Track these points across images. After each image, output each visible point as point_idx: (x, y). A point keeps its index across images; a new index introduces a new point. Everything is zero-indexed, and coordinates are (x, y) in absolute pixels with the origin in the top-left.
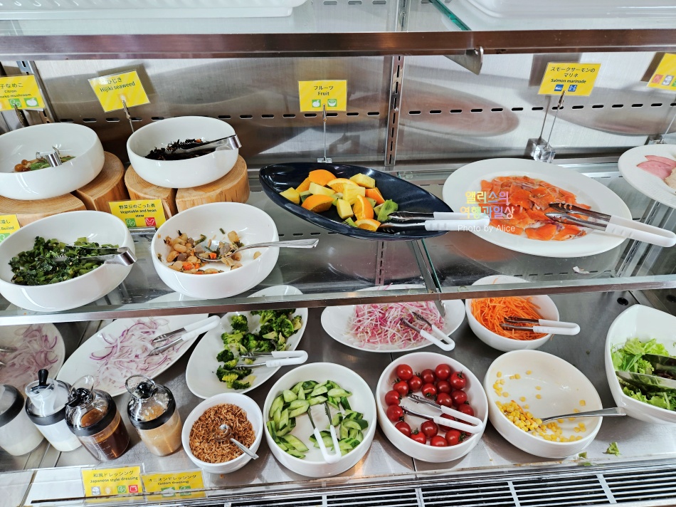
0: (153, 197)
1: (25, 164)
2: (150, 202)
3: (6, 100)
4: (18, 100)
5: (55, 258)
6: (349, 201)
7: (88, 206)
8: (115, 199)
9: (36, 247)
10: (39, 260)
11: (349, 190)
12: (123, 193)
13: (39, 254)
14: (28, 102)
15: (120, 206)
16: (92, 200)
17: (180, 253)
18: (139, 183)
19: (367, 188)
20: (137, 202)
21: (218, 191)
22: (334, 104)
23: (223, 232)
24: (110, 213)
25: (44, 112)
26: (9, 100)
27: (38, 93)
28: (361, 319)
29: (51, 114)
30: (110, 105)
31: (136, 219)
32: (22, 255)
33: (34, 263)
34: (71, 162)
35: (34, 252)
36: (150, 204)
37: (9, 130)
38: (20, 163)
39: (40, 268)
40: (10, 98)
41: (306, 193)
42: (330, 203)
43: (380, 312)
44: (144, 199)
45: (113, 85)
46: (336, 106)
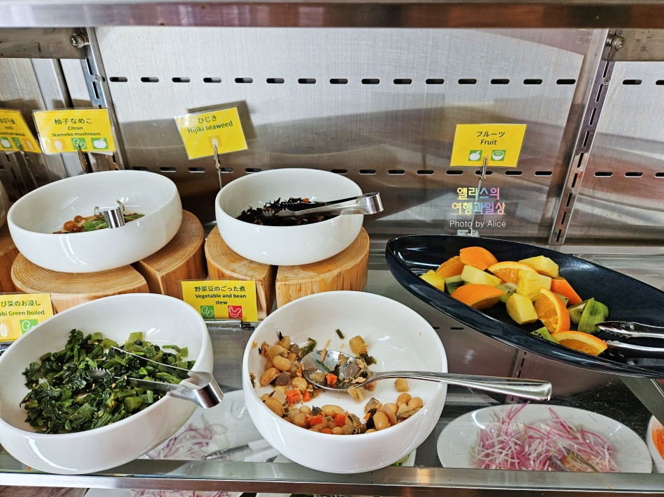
0: (244, 277)
1: (78, 222)
2: (239, 284)
3: (68, 139)
4: (83, 140)
5: (92, 372)
6: (528, 296)
7: (152, 287)
8: (189, 278)
9: (68, 347)
10: (68, 370)
11: (530, 280)
12: (200, 268)
13: (72, 357)
14: (96, 143)
15: (196, 288)
16: (159, 276)
17: (281, 371)
18: (225, 254)
19: (553, 278)
20: (220, 283)
21: (336, 272)
22: (501, 157)
23: (341, 335)
24: (183, 300)
25: (113, 157)
26: (72, 139)
27: (110, 133)
28: (490, 451)
29: (121, 160)
30: (196, 150)
31: (217, 307)
32: (46, 359)
33: (62, 372)
34: (137, 222)
35: (65, 354)
36: (239, 287)
37: (68, 176)
38: (73, 220)
39: (67, 383)
40: (74, 136)
41: (455, 279)
42: (498, 298)
43: (516, 444)
44: (231, 278)
45: (205, 124)
46: (502, 160)
